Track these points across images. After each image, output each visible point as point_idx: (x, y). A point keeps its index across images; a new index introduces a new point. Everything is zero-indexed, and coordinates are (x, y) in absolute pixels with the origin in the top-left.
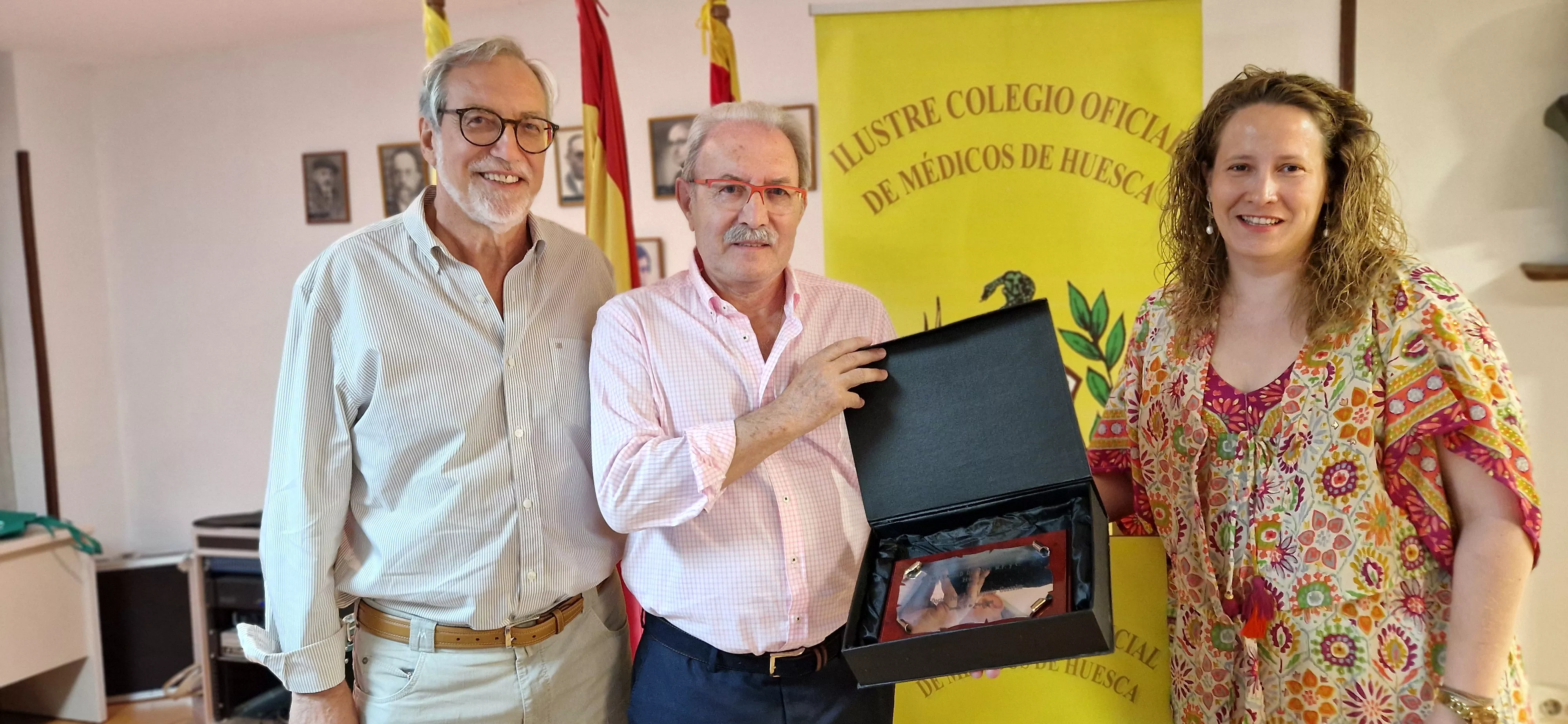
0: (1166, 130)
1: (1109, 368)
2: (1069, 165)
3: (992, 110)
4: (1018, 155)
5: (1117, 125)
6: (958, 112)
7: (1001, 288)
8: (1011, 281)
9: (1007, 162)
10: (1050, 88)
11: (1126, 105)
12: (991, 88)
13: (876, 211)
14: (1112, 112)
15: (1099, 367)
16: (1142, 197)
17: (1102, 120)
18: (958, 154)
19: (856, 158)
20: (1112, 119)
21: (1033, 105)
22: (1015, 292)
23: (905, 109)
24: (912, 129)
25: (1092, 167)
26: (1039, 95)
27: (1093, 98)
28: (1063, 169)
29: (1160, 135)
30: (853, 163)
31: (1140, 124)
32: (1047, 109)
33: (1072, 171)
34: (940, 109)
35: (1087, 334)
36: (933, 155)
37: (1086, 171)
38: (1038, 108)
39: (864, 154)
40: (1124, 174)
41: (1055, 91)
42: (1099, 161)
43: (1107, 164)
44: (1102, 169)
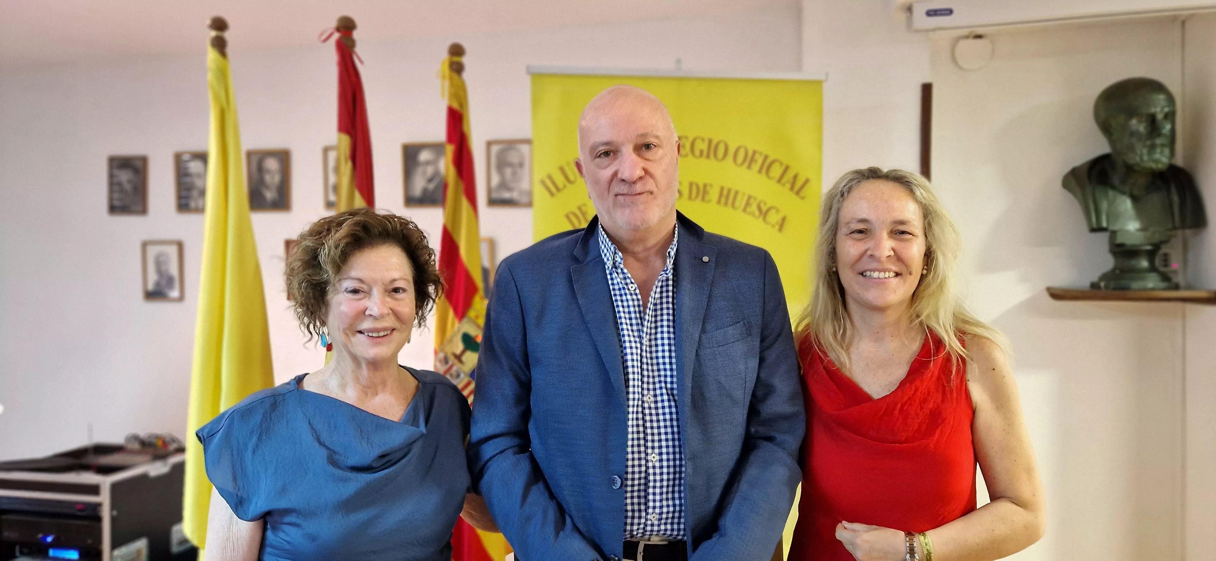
0: (795, 177)
2: (723, 200)
4: (685, 190)
5: (760, 171)
10: (710, 141)
11: (766, 157)
14: (756, 161)
16: (777, 227)
17: (749, 167)
19: (560, 185)
20: (756, 167)
21: (697, 153)
25: (741, 202)
26: (702, 146)
27: (742, 150)
28: (719, 202)
29: (791, 180)
30: (558, 190)
31: (776, 171)
32: (708, 156)
33: (726, 204)
37: (737, 204)
38: (701, 155)
39: (567, 183)
40: (764, 209)
41: (714, 143)
42: (746, 198)
43: (752, 200)
44: (748, 204)
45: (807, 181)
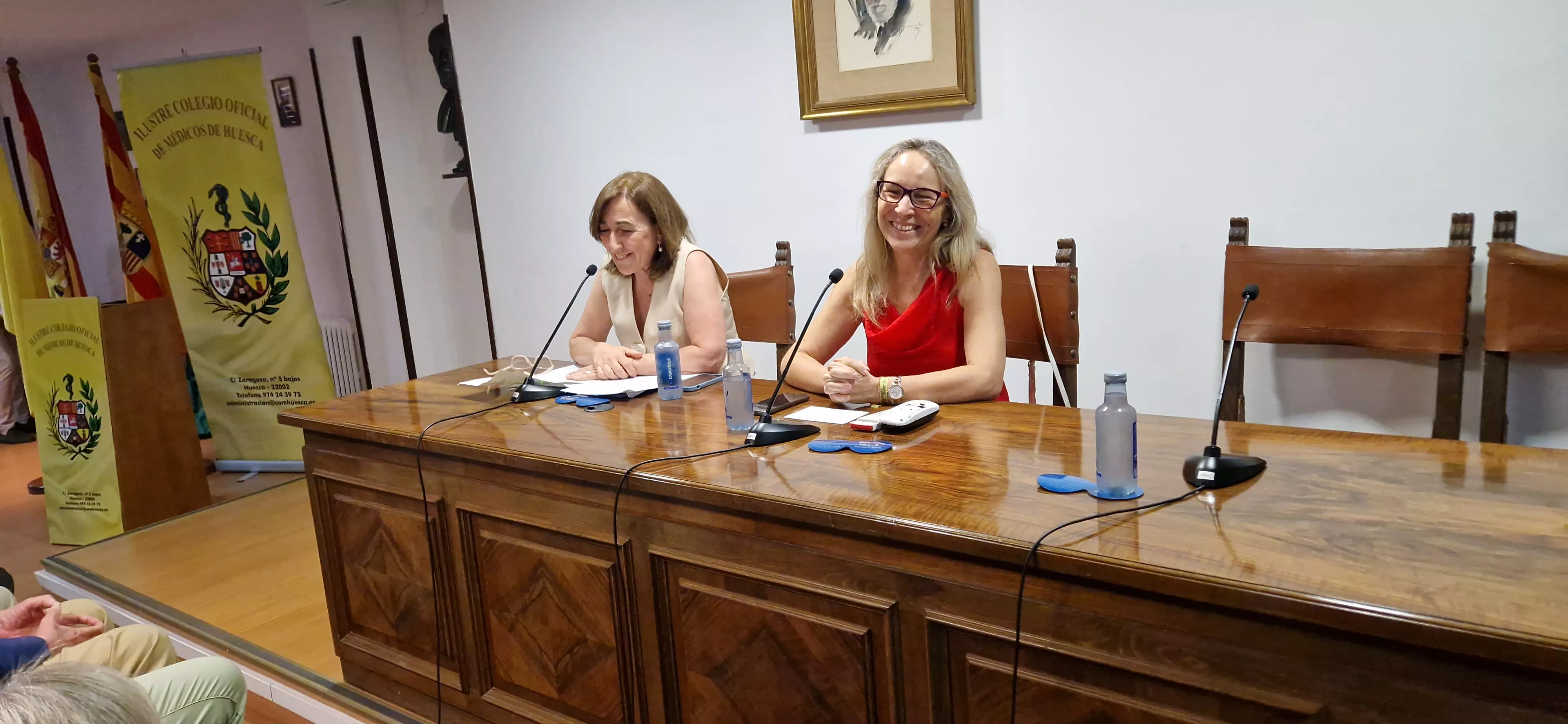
0: (258, 114)
1: (266, 229)
2: (227, 134)
3: (191, 109)
4: (206, 129)
5: (242, 114)
6: (178, 110)
7: (215, 192)
8: (218, 188)
9: (203, 133)
10: (211, 98)
11: (243, 104)
12: (189, 99)
13: (159, 158)
14: (238, 108)
15: (262, 228)
16: (259, 148)
17: (236, 111)
18: (183, 130)
19: (146, 134)
20: (239, 111)
22: (221, 194)
23: (159, 110)
24: (163, 120)
25: (237, 134)
26: (208, 101)
27: (229, 102)
28: (225, 135)
29: (258, 118)
30: (145, 136)
31: (249, 113)
32: (213, 108)
33: (229, 136)
34: (172, 111)
35: (252, 213)
36: (174, 130)
37: (235, 136)
38: (209, 107)
39: (149, 133)
40: (250, 137)
41: (213, 98)
42: (238, 131)
43: (242, 132)
44: (241, 135)
45: (265, 118)
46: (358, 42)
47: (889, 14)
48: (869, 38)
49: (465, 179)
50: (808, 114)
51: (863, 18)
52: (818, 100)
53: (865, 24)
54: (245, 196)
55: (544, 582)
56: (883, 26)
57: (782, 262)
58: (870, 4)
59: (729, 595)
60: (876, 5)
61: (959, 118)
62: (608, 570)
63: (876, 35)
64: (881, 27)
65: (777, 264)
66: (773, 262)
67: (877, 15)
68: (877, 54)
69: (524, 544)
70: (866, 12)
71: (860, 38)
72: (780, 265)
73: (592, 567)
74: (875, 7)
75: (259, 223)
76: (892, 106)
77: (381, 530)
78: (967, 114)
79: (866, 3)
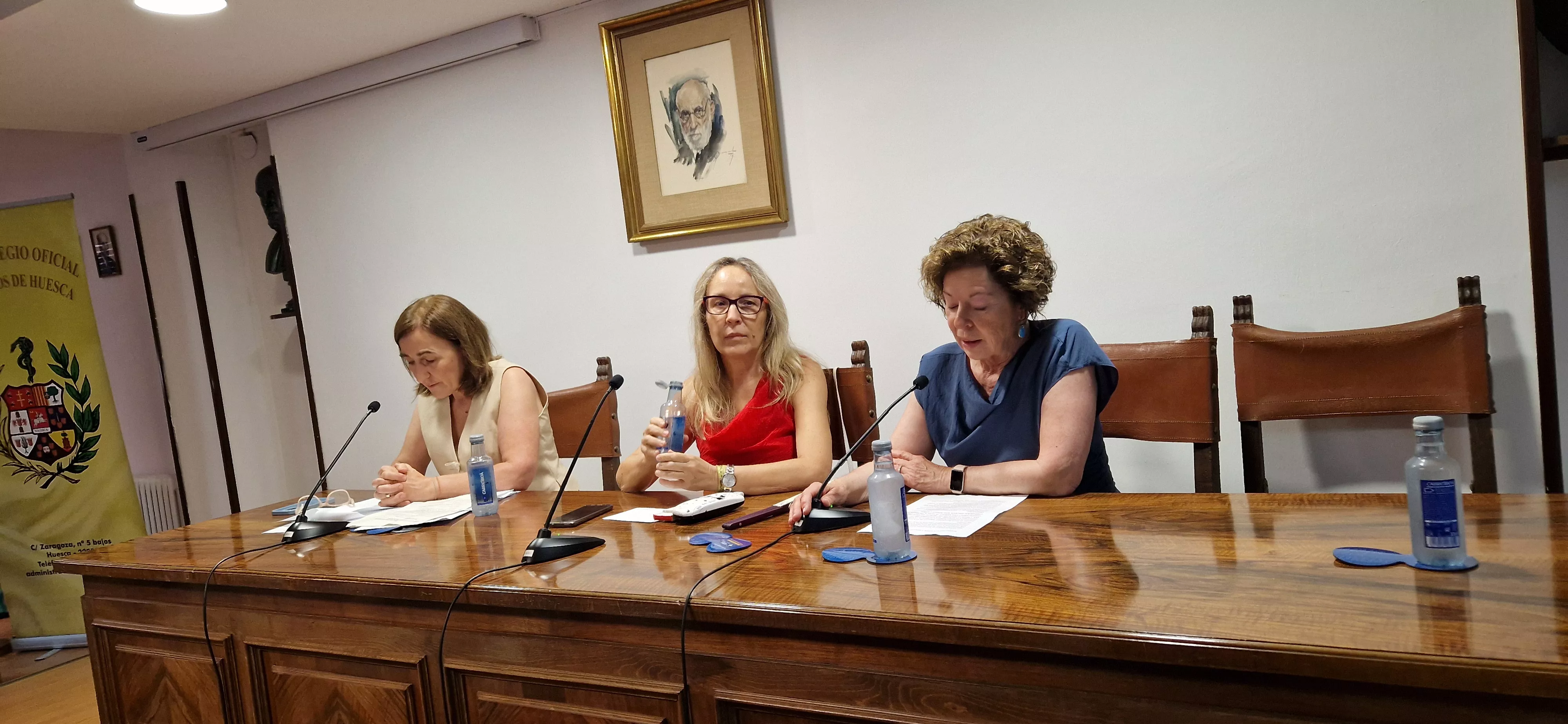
0: (70, 263)
1: (75, 381)
2: (34, 284)
4: (10, 279)
5: (50, 263)
7: (18, 345)
8: (22, 341)
9: (7, 284)
10: (17, 247)
11: (52, 253)
14: (46, 257)
15: (70, 381)
16: (69, 297)
17: (44, 261)
20: (48, 260)
21: (11, 256)
22: (25, 347)
25: (44, 284)
26: (13, 251)
27: (36, 251)
28: (31, 286)
29: (69, 266)
31: (59, 261)
32: (18, 257)
33: (36, 286)
37: (42, 286)
38: (14, 257)
40: (59, 286)
41: (19, 248)
42: (46, 280)
43: (51, 281)
44: (49, 284)
45: (76, 265)
46: (181, 187)
47: (705, 141)
48: (688, 164)
49: (294, 319)
50: (635, 237)
51: (681, 145)
52: (644, 223)
53: (683, 152)
54: (52, 348)
55: (339, 715)
56: (700, 153)
57: (603, 377)
58: (686, 133)
59: (527, 703)
60: (692, 133)
61: (775, 236)
62: (405, 692)
63: (694, 161)
64: (698, 154)
65: (599, 379)
66: (594, 378)
67: (693, 142)
68: (696, 178)
69: (318, 675)
70: (683, 140)
71: (679, 164)
72: (601, 380)
73: (388, 691)
74: (691, 136)
75: (67, 376)
76: (712, 226)
77: (166, 680)
78: (783, 231)
79: (683, 132)
